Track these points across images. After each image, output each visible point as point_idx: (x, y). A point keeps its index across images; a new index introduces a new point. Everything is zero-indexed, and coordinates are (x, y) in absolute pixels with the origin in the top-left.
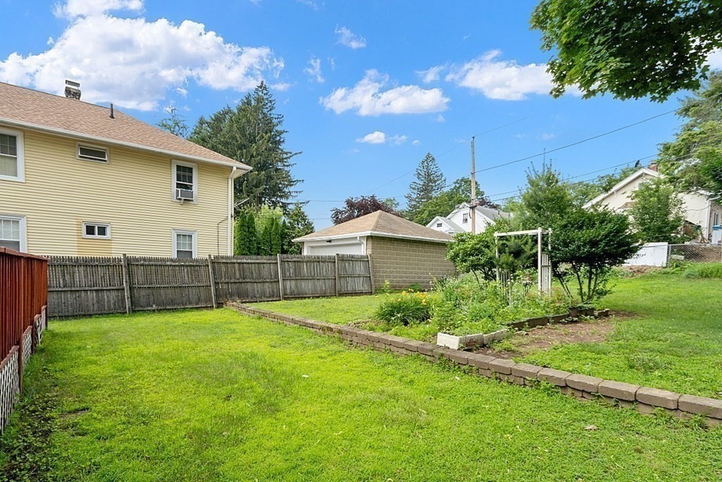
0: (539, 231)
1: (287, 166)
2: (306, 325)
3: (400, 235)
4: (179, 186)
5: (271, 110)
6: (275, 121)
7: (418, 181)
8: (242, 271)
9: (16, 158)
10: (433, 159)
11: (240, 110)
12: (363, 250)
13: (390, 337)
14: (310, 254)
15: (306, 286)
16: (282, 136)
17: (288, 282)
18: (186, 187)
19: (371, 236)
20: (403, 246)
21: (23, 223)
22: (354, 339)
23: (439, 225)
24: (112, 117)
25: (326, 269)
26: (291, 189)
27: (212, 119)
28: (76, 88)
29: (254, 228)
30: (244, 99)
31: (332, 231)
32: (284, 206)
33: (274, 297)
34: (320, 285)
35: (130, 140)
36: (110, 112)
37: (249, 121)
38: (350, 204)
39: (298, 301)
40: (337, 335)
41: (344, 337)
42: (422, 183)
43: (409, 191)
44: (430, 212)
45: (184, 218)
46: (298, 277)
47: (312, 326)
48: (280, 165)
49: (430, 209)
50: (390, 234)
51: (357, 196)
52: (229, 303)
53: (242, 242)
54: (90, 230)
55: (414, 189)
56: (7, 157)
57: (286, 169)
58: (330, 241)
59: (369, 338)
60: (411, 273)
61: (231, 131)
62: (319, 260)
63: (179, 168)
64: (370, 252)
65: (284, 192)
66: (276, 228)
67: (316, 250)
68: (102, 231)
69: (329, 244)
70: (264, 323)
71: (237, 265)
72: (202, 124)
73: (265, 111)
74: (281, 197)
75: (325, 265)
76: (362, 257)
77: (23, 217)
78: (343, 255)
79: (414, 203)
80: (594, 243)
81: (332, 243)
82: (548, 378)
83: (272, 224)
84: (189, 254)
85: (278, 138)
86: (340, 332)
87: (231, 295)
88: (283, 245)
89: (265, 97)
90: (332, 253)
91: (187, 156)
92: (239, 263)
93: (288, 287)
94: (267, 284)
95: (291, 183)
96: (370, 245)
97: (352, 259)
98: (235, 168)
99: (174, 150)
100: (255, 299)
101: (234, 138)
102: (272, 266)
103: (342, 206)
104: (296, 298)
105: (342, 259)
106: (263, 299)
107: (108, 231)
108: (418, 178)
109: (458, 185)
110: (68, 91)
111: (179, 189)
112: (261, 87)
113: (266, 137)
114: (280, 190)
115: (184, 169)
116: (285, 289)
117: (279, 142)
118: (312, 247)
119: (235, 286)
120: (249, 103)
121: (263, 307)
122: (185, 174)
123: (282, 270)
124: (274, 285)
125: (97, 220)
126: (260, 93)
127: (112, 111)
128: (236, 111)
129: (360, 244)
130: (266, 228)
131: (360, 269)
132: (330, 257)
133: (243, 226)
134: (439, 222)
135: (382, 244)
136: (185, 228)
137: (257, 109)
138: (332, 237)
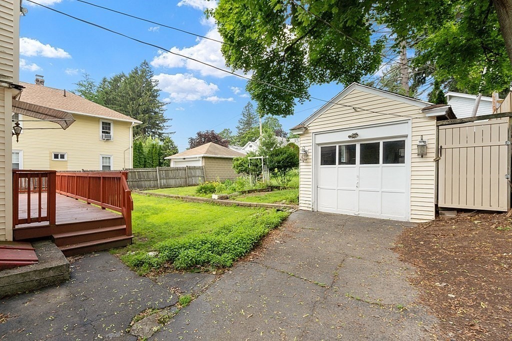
0: (262, 157)
1: (162, 111)
2: (169, 197)
3: (219, 156)
4: (103, 132)
5: (151, 77)
6: (153, 84)
7: (243, 118)
8: (139, 175)
10: (252, 105)
11: (132, 77)
12: (200, 164)
13: (199, 198)
14: (174, 166)
15: (172, 182)
16: (158, 93)
17: (162, 180)
18: (107, 133)
19: (204, 157)
20: (221, 161)
21: (21, 154)
22: (187, 200)
23: (251, 146)
24: (65, 96)
25: (182, 173)
26: (165, 124)
27: (112, 80)
28: (41, 78)
29: (142, 150)
30: (134, 70)
31: (186, 153)
32: (160, 135)
33: (156, 187)
34: (178, 181)
35: (77, 110)
36: (63, 92)
37: (137, 84)
38: (199, 135)
39: (167, 189)
40: (181, 199)
41: (184, 199)
42: (246, 119)
43: (238, 124)
44: (249, 137)
45: (106, 149)
46: (167, 177)
47: (172, 197)
48: (157, 110)
49: (249, 135)
50: (214, 156)
51: (203, 131)
52: (134, 191)
53: (135, 158)
54: (56, 156)
55: (241, 123)
57: (161, 112)
58: (184, 159)
59: (192, 199)
60: (225, 174)
61: (125, 89)
62: (178, 169)
63: (103, 123)
64: (204, 164)
65: (160, 126)
66: (156, 150)
67: (178, 163)
68: (62, 157)
70: (151, 198)
71: (137, 173)
72: (105, 82)
73: (147, 77)
74: (158, 129)
75: (181, 171)
76: (200, 167)
77: (21, 151)
78: (190, 167)
79: (241, 131)
80: (279, 162)
82: (235, 203)
83: (153, 148)
84: (108, 167)
85: (156, 94)
86: (182, 198)
87: (134, 187)
88: (159, 159)
89: (147, 69)
90: (184, 165)
91: (108, 118)
92: (138, 172)
93: (162, 183)
94: (152, 182)
95: (164, 121)
96: (204, 161)
97: (195, 168)
98: (133, 123)
99: (101, 115)
100: (146, 189)
101: (127, 93)
102: (154, 173)
103: (195, 136)
104: (166, 188)
105: (189, 168)
106: (150, 188)
107: (66, 156)
108: (244, 116)
109: (267, 121)
110: (37, 80)
111: (104, 134)
112: (144, 63)
113: (148, 94)
114: (157, 125)
115: (106, 124)
116: (161, 183)
117: (156, 96)
118: (175, 162)
119: (136, 183)
120: (136, 73)
121: (151, 192)
122: (106, 126)
123: (159, 174)
124: (156, 182)
125: (60, 151)
126: (144, 67)
127: (65, 93)
128: (128, 77)
129: (199, 160)
130: (149, 150)
131: (198, 173)
132: (183, 168)
133: (136, 149)
134: (250, 145)
135: (210, 160)
136: (106, 154)
137: (142, 77)
138: (185, 157)
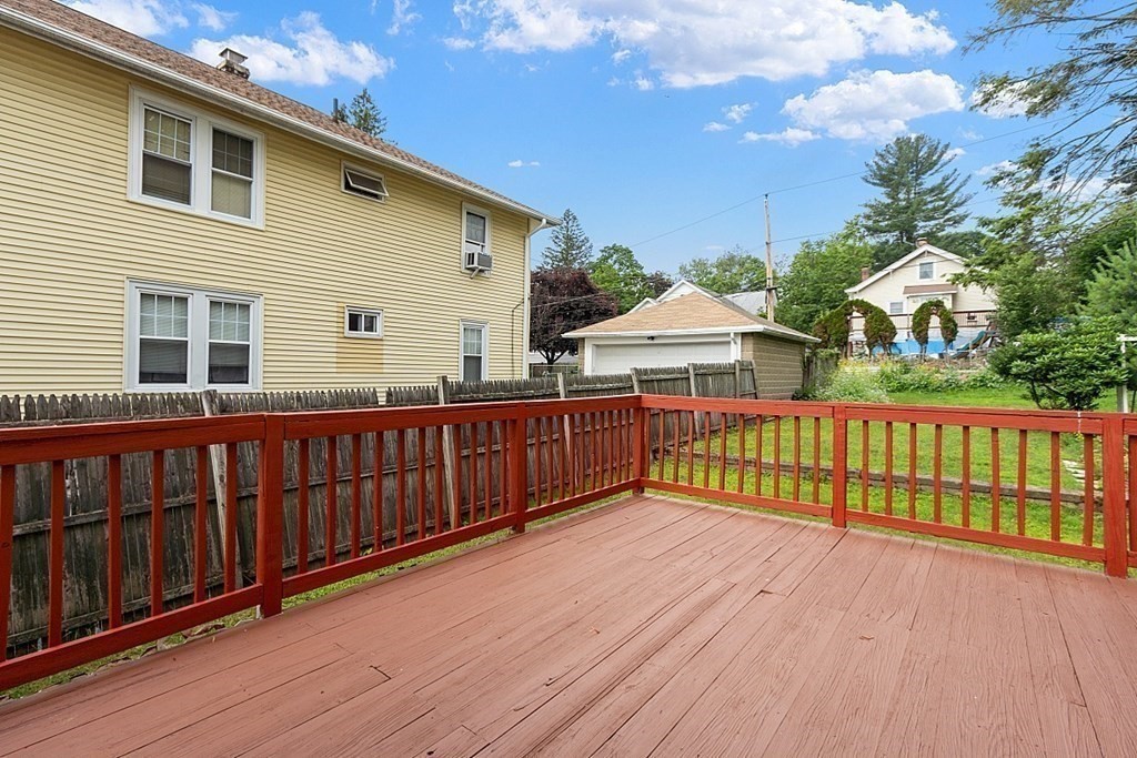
4: (468, 246)
9: (251, 183)
12: (733, 354)
21: (257, 310)
42: (559, 249)
45: (474, 301)
56: (234, 178)
58: (652, 338)
63: (468, 217)
64: (749, 356)
67: (608, 350)
68: (370, 324)
69: (650, 342)
77: (258, 296)
81: (655, 342)
84: (477, 362)
107: (378, 323)
109: (606, 255)
115: (474, 217)
122: (474, 227)
125: (364, 303)
136: (475, 317)
